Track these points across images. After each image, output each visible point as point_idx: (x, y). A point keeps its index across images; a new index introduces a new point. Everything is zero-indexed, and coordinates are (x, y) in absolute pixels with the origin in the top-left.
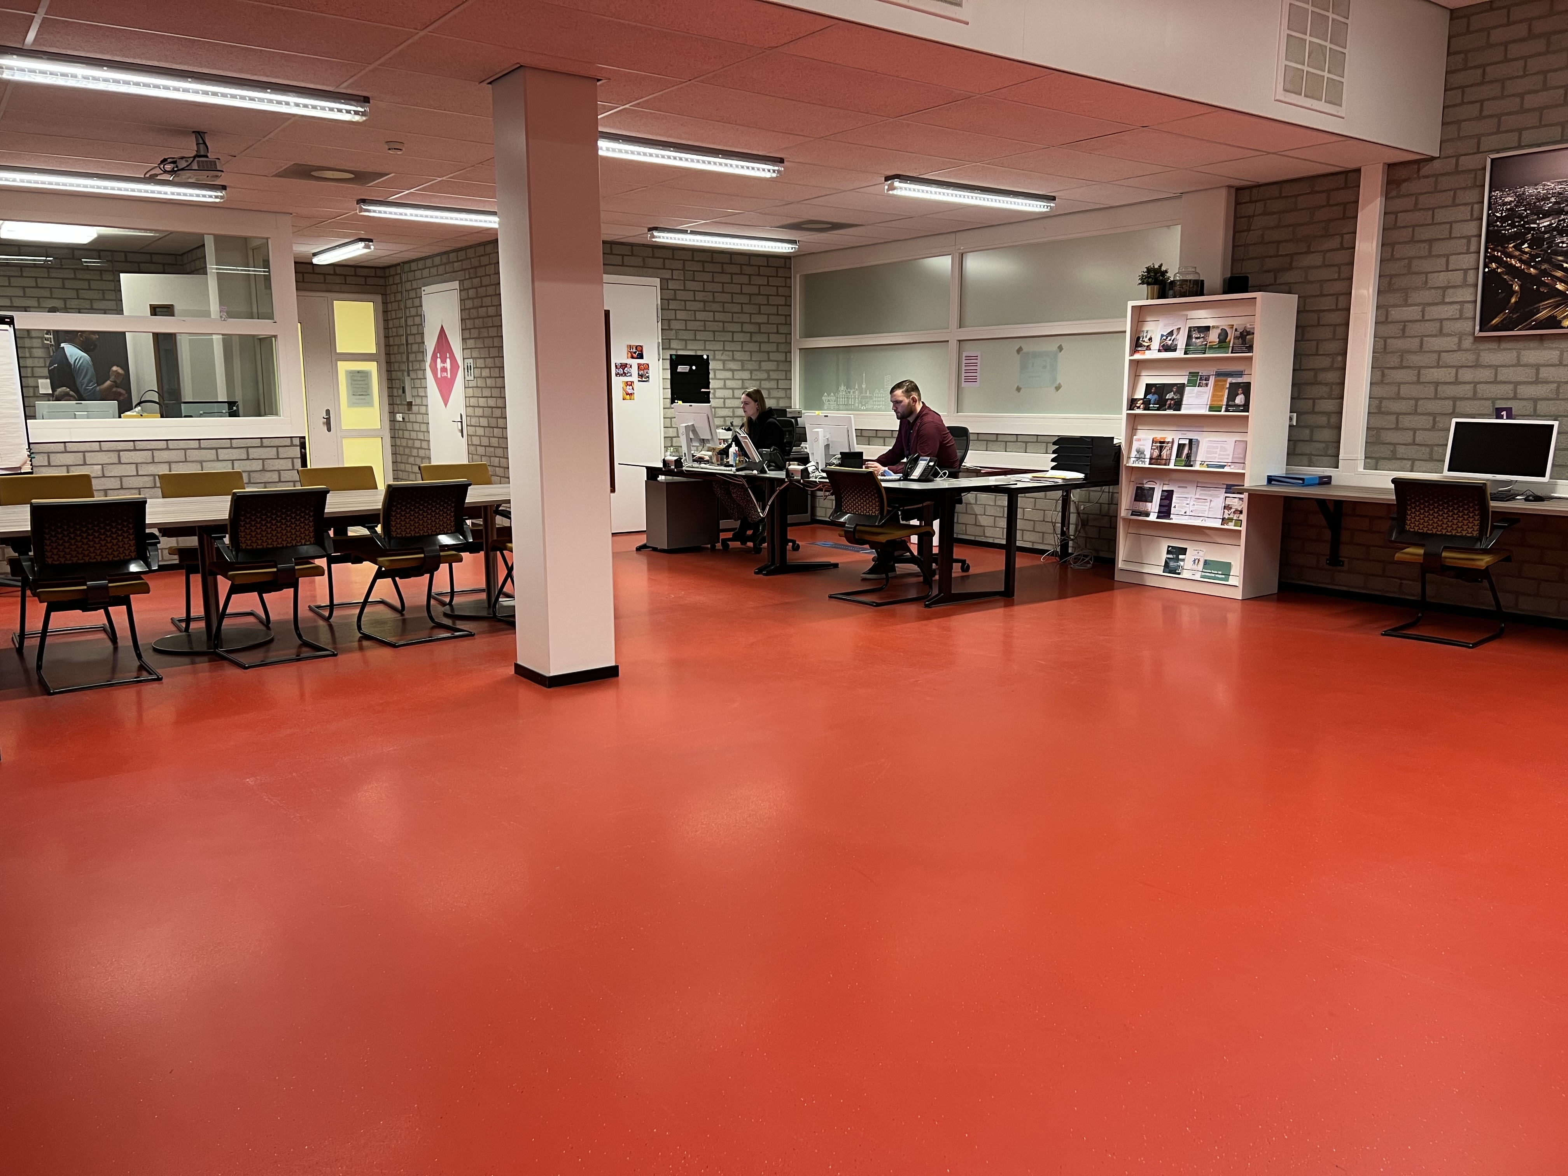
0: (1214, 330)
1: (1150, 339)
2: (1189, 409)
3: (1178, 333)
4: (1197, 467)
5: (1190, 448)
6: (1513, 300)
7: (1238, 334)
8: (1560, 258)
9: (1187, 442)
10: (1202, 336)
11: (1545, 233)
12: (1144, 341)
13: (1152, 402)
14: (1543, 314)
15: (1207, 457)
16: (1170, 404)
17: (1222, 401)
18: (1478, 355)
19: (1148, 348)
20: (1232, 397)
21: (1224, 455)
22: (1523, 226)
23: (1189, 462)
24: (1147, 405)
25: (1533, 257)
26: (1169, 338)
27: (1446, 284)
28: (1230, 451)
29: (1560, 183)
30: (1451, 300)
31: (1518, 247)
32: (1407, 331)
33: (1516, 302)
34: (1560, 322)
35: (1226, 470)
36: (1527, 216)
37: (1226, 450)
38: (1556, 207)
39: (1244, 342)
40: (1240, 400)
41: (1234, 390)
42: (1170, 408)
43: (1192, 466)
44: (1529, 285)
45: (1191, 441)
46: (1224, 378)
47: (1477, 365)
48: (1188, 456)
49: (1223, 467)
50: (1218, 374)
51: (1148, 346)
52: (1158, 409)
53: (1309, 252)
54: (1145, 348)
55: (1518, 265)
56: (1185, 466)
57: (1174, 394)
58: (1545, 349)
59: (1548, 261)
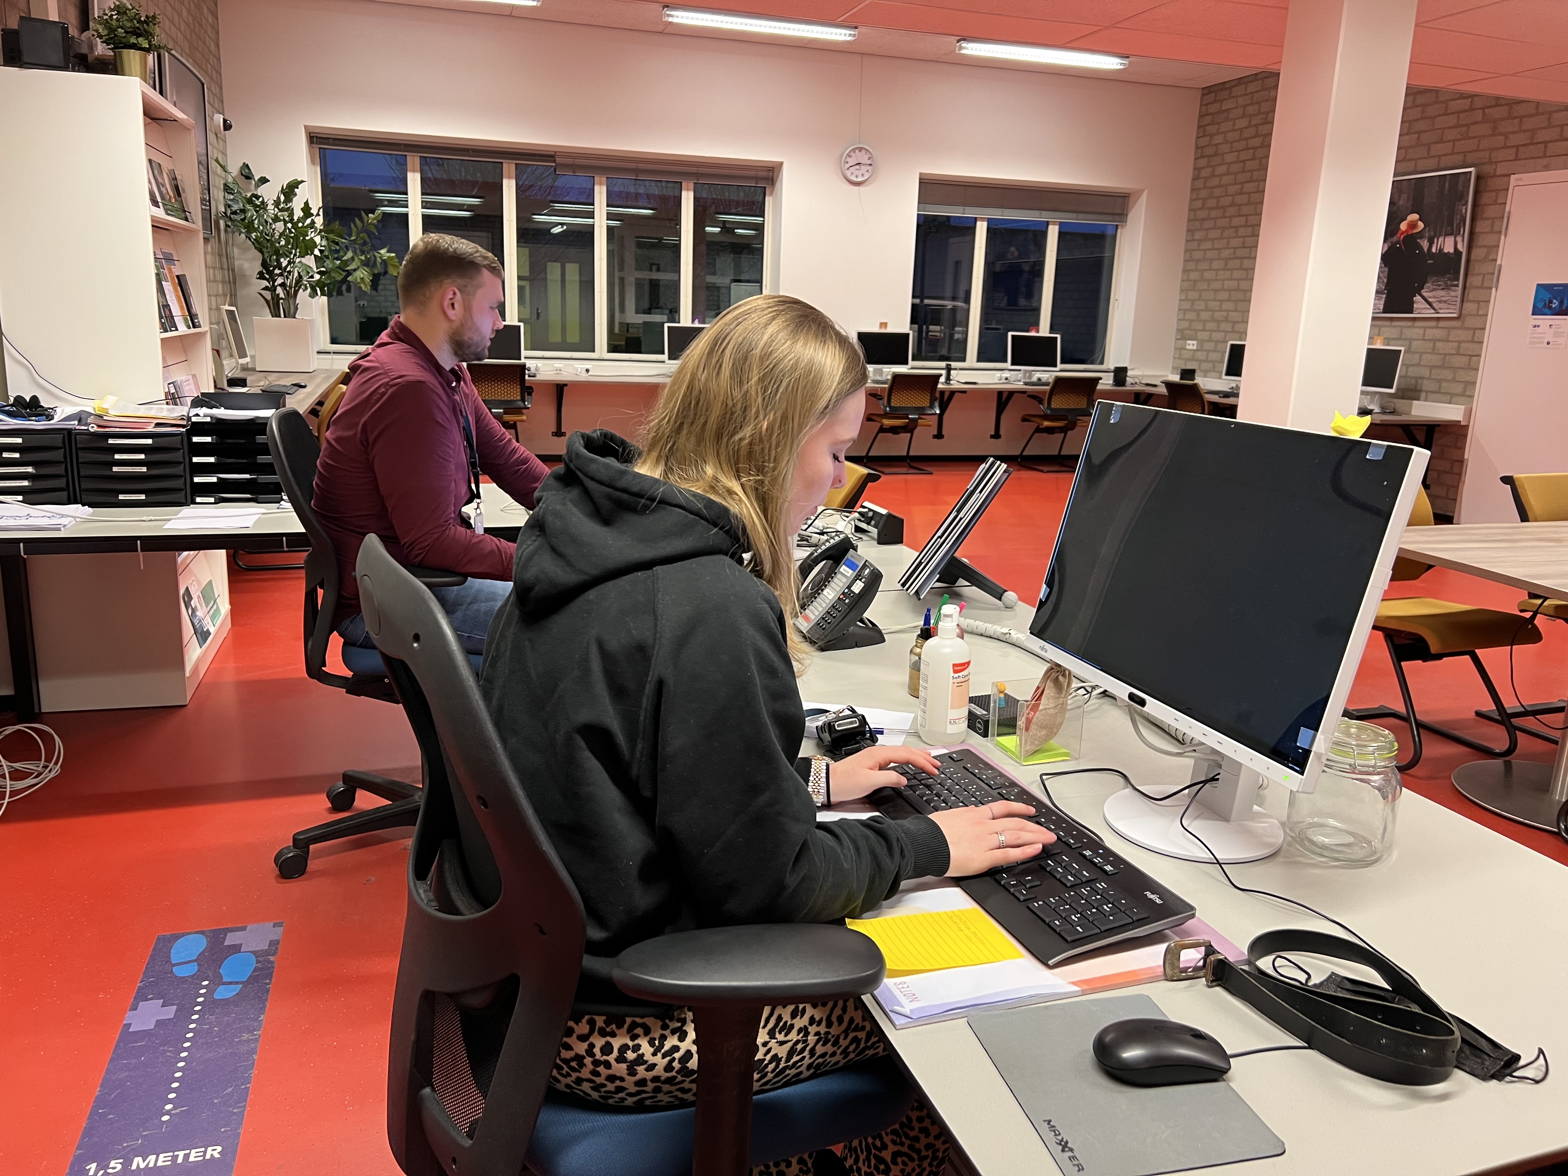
10: (162, 181)
17: (184, 308)
46: (169, 266)
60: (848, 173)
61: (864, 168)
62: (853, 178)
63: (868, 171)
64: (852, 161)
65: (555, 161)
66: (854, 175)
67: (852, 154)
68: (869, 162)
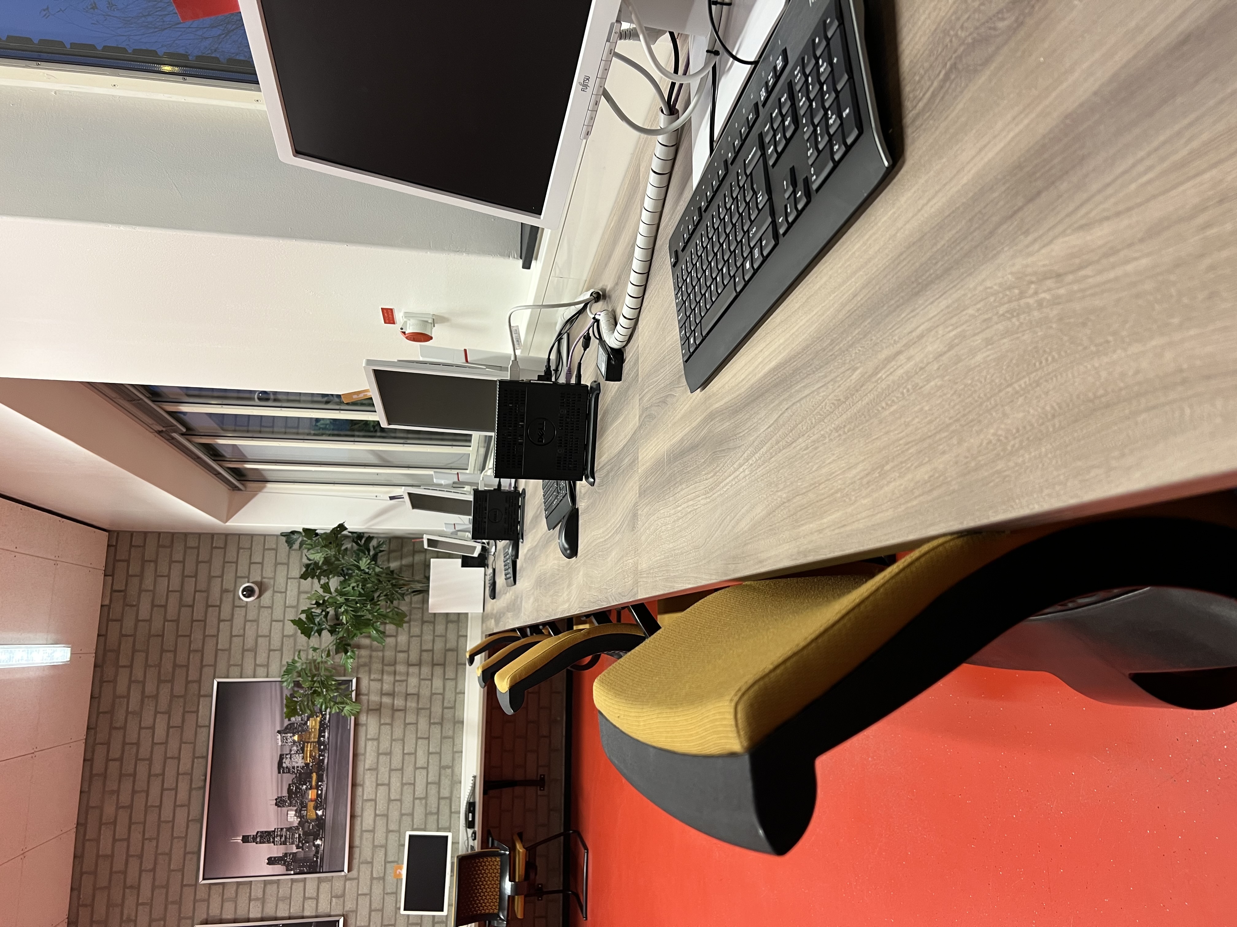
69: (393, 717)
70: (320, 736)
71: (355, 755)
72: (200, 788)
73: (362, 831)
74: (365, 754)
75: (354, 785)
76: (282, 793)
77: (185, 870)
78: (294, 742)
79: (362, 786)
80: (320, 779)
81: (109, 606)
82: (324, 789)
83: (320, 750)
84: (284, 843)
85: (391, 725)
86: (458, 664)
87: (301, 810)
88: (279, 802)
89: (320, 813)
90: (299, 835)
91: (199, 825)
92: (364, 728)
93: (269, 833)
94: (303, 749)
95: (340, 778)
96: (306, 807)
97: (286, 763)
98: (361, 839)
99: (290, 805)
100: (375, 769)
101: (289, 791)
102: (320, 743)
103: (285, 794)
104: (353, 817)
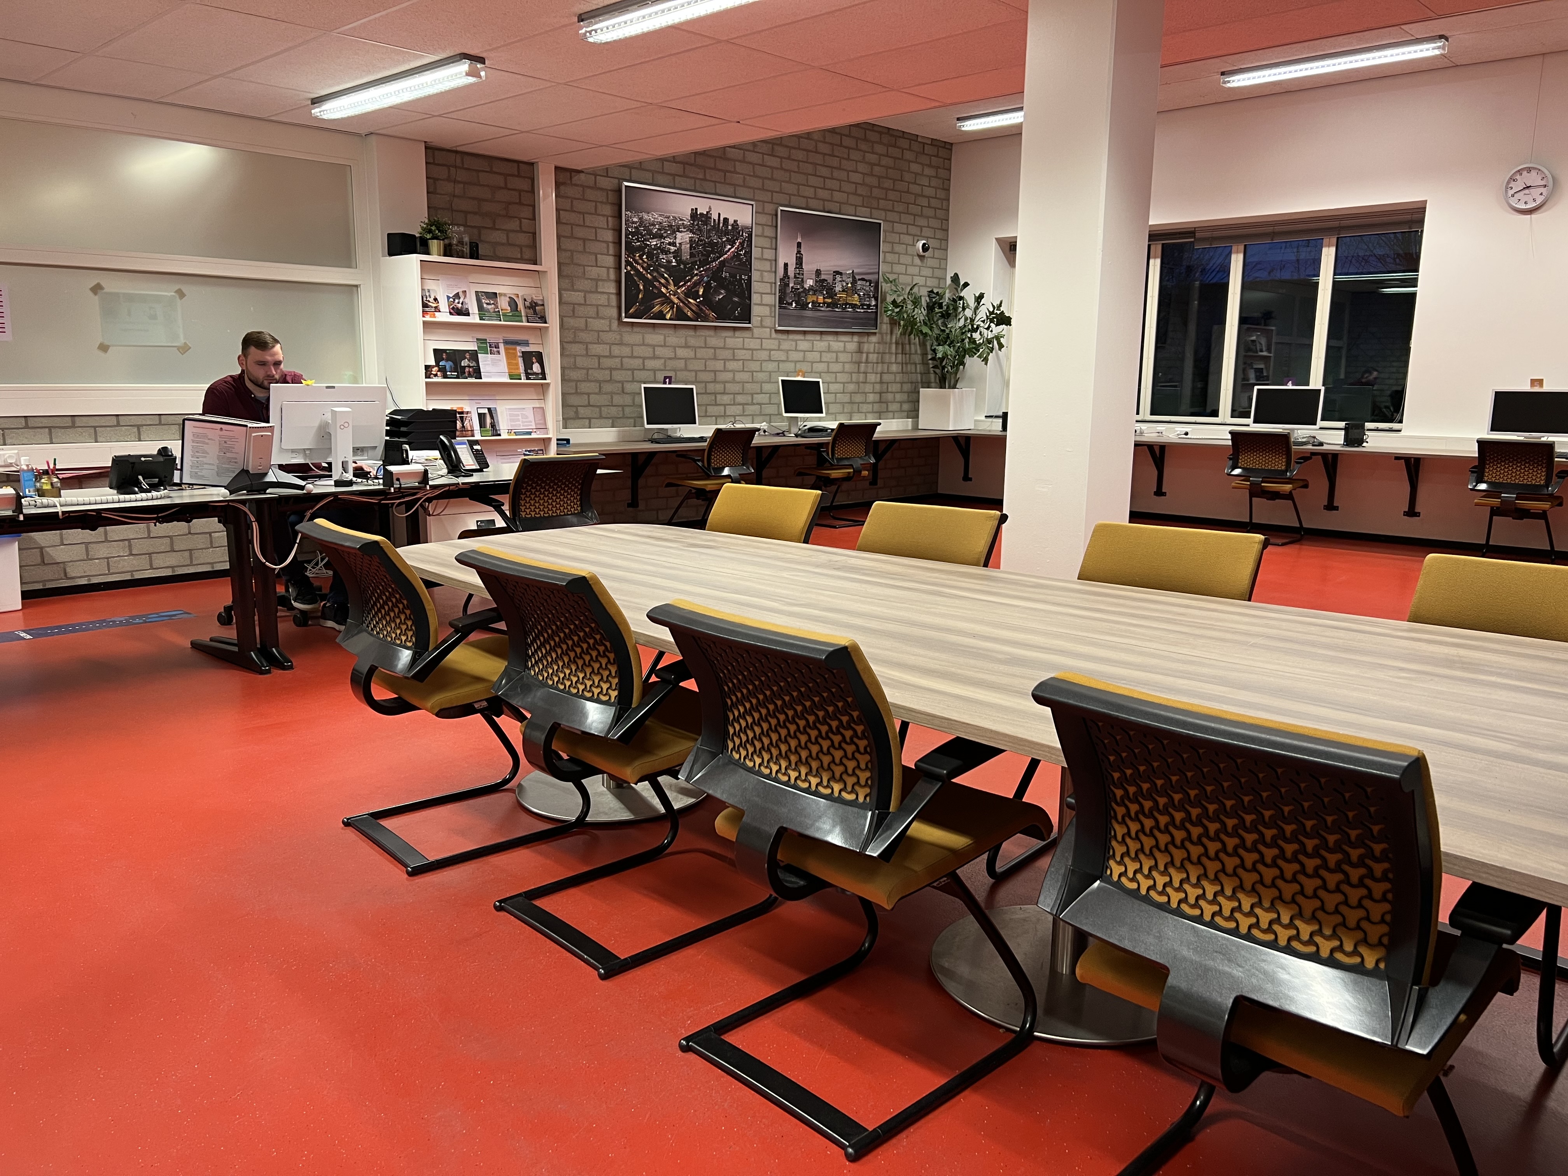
0: (503, 297)
1: (435, 299)
2: (490, 377)
3: (465, 296)
4: (505, 436)
5: (492, 417)
6: (640, 296)
7: (527, 304)
8: (663, 270)
9: (486, 411)
10: (492, 302)
11: (654, 249)
12: (429, 301)
13: (448, 368)
14: (656, 309)
15: (512, 426)
16: (469, 372)
17: (518, 369)
18: (621, 335)
19: (437, 309)
20: (528, 366)
21: (527, 422)
22: (643, 241)
23: (495, 431)
24: (443, 372)
25: (649, 266)
26: (457, 301)
27: (596, 277)
28: (531, 418)
29: (661, 215)
30: (602, 290)
31: (641, 257)
32: (576, 312)
33: (642, 298)
34: (665, 315)
35: (533, 436)
36: (645, 235)
37: (527, 417)
38: (659, 232)
39: (535, 312)
40: (536, 368)
41: (528, 358)
42: (470, 376)
43: (500, 435)
44: (648, 287)
45: (489, 409)
46: (513, 347)
47: (621, 344)
48: (493, 426)
49: (530, 433)
50: (506, 342)
51: (436, 307)
52: (458, 377)
53: (494, 228)
54: (433, 309)
55: (641, 270)
56: (493, 436)
57: (469, 360)
58: (657, 334)
59: (656, 270)
60: (1513, 202)
61: (1535, 192)
62: (1522, 206)
63: (1541, 194)
64: (1517, 186)
65: (1194, 237)
66: (1523, 201)
67: (1518, 177)
68: (1543, 183)
69: (855, 363)
70: (850, 304)
71: (837, 333)
72: (824, 208)
73: (796, 341)
74: (837, 341)
75: (821, 333)
76: (824, 274)
77: (781, 195)
78: (847, 284)
79: (821, 340)
80: (829, 305)
81: (917, 141)
82: (822, 309)
83: (843, 304)
84: (795, 277)
85: (851, 362)
86: (880, 412)
87: (812, 290)
88: (818, 272)
89: (810, 306)
90: (798, 289)
91: (804, 206)
92: (850, 340)
93: (801, 264)
94: (843, 291)
95: (826, 322)
96: (814, 294)
97: (838, 278)
98: (792, 340)
99: (816, 281)
100: (829, 350)
101: (825, 280)
102: (846, 304)
103: (823, 277)
104: (805, 333)
